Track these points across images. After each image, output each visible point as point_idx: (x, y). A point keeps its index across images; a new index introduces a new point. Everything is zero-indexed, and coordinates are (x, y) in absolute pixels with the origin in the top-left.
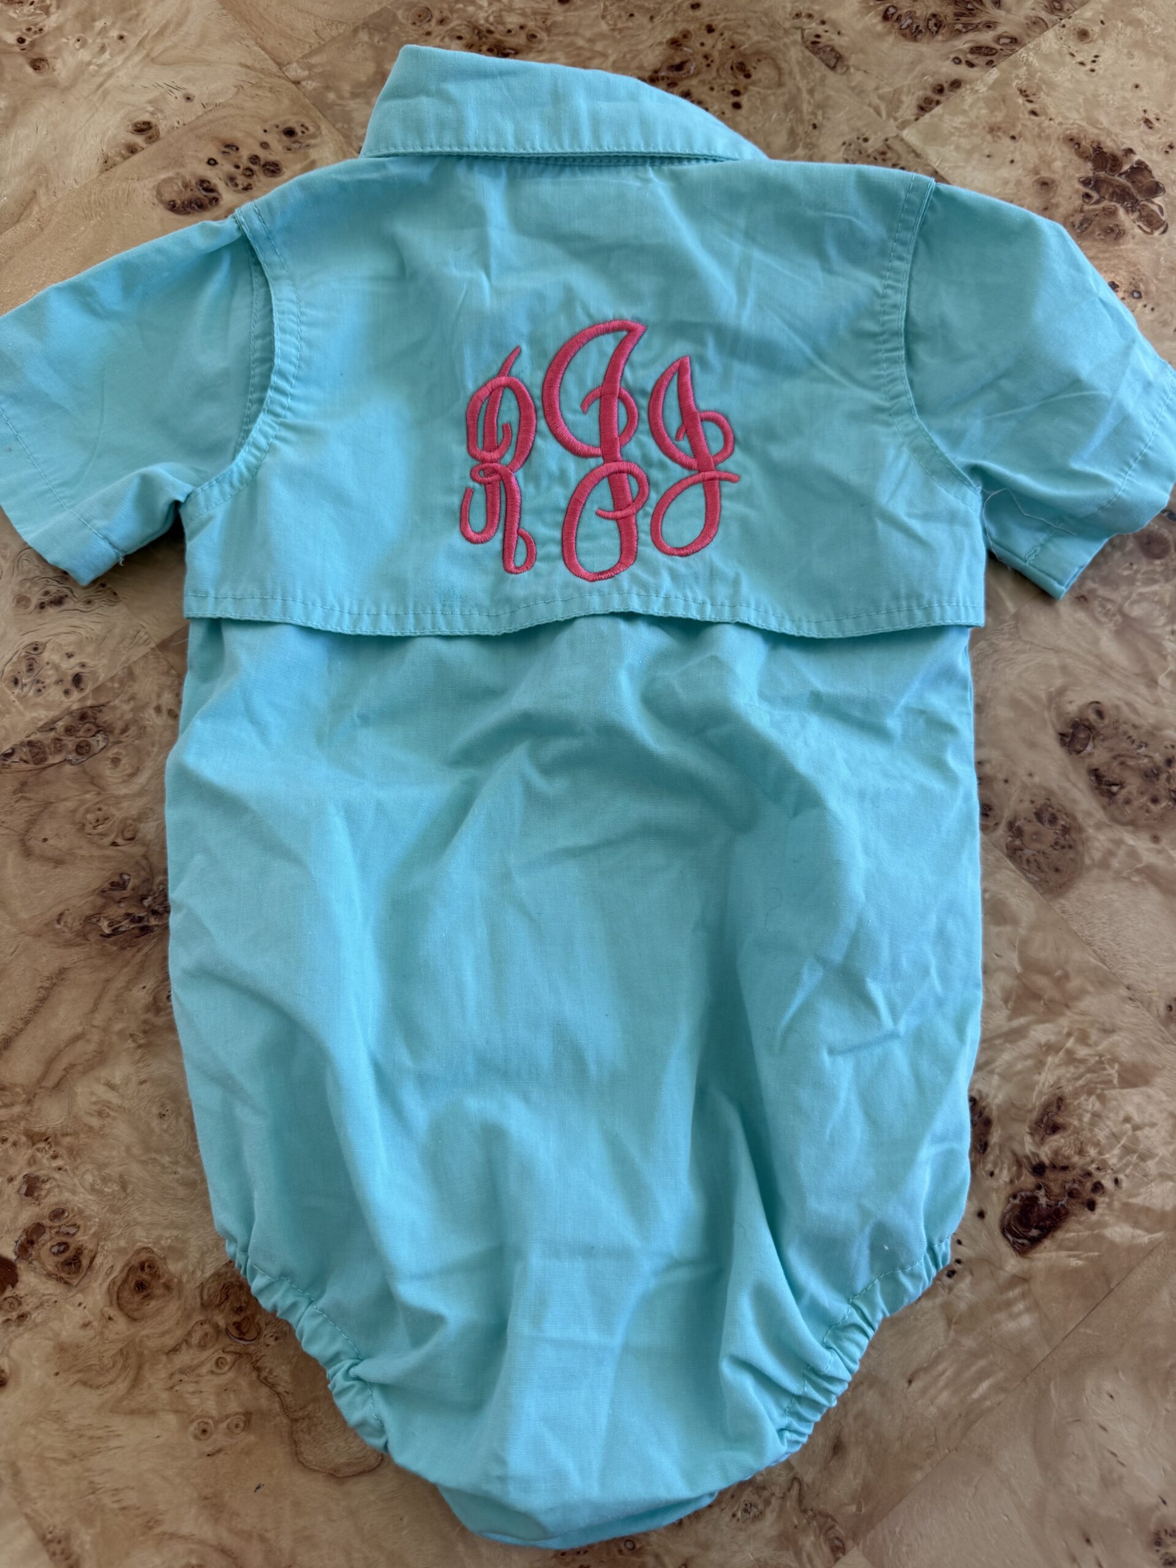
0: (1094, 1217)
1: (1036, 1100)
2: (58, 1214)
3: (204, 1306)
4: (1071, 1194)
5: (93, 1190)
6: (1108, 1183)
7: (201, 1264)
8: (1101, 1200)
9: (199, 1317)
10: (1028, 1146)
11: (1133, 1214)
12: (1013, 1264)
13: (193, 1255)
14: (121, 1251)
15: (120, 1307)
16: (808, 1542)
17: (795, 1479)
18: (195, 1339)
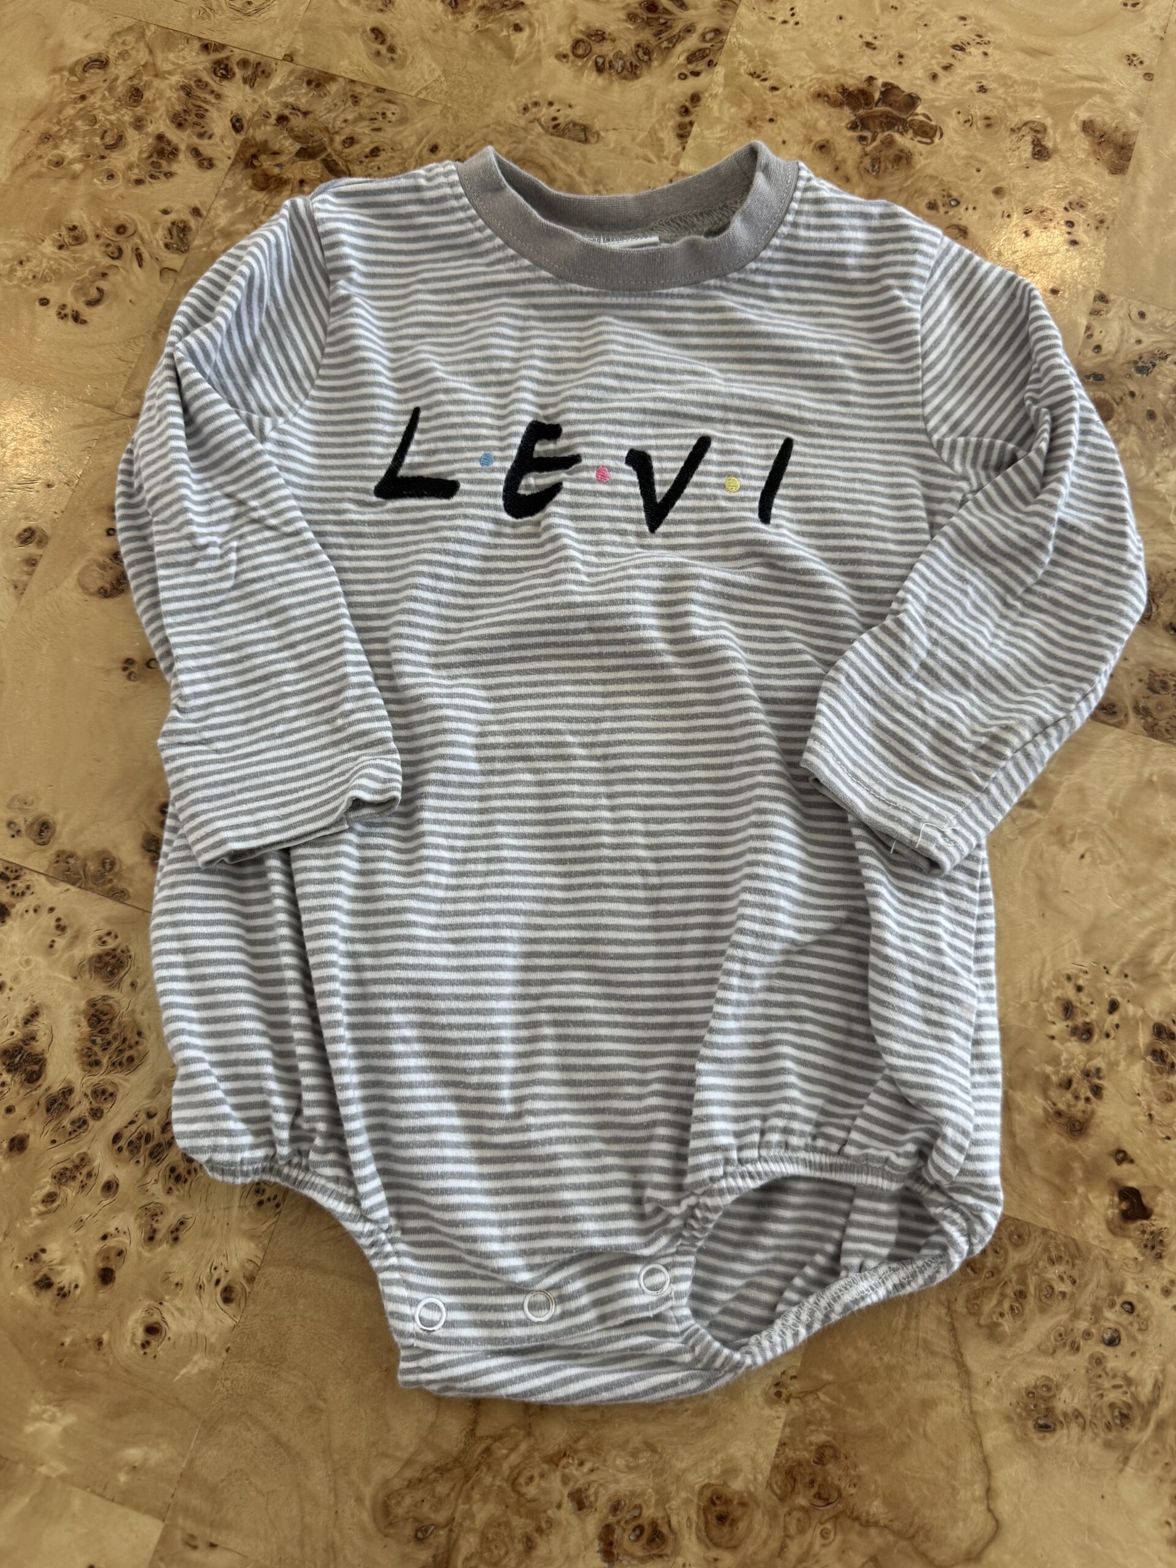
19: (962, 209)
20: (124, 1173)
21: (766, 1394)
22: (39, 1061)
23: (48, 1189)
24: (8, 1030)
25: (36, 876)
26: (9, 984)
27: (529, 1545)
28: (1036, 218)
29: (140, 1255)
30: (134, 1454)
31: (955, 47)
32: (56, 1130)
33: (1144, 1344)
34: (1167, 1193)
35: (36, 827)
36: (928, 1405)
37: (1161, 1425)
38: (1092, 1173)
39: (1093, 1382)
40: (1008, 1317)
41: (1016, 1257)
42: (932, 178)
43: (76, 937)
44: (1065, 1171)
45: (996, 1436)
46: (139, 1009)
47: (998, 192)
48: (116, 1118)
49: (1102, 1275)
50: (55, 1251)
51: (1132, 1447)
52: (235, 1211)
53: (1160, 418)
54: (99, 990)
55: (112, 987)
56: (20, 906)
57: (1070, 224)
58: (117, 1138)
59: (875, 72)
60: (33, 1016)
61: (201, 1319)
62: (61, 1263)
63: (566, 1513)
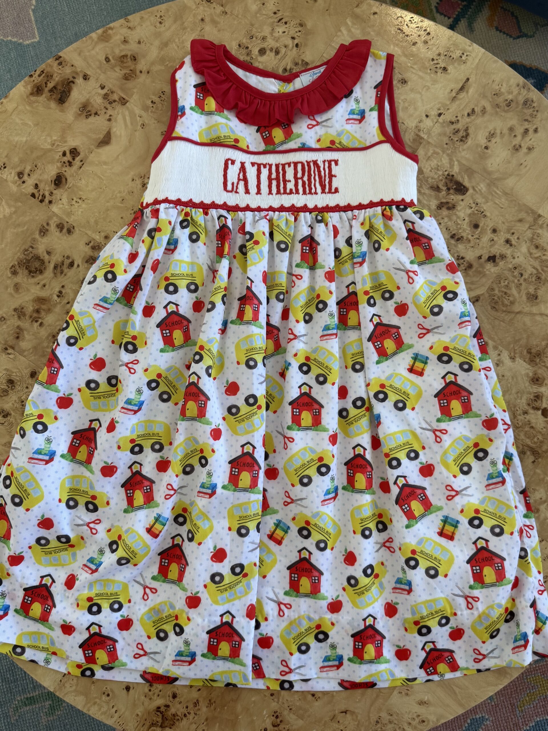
0: (455, 175)
1: (433, 193)
2: (529, 405)
3: (537, 365)
4: (451, 180)
5: (521, 399)
6: (446, 173)
7: (528, 369)
8: (451, 174)
9: (539, 365)
10: (444, 193)
11: (452, 166)
12: (471, 191)
13: (527, 371)
14: (532, 388)
15: (543, 383)
16: (540, 222)
17: (529, 228)
18: (543, 364)
21: (512, 362)
27: (532, 427)
31: (143, 186)
33: (524, 268)
34: (491, 249)
36: (524, 324)
37: (543, 270)
38: (482, 266)
39: (530, 283)
40: (510, 298)
41: (496, 292)
44: (480, 273)
45: (535, 310)
49: (506, 272)
63: (528, 417)
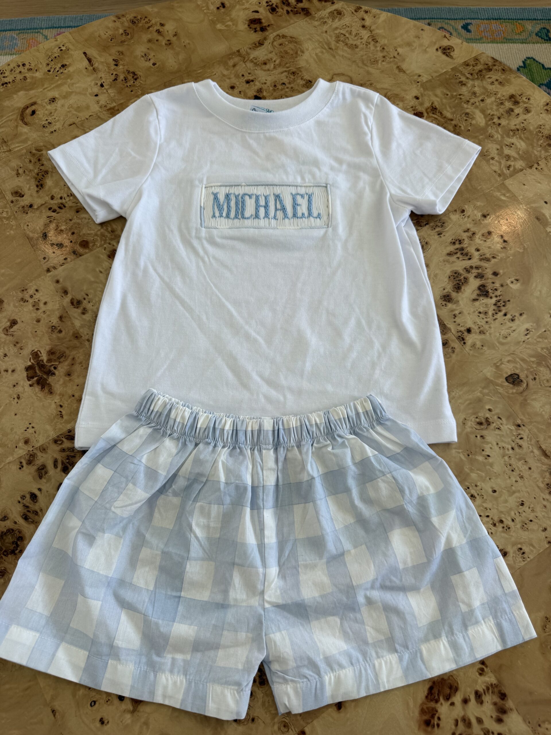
19: (53, 324)
20: (472, 250)
22: (479, 288)
23: (493, 261)
24: (483, 301)
25: (454, 333)
26: (477, 312)
28: (38, 305)
29: (479, 232)
30: (503, 198)
32: (484, 271)
33: (278, 80)
35: (447, 346)
42: (50, 339)
43: (452, 311)
46: (446, 283)
47: (38, 321)
48: (468, 263)
50: (499, 246)
51: (297, 68)
52: (450, 226)
53: (72, 231)
54: (454, 295)
55: (450, 293)
56: (462, 329)
57: (31, 297)
58: (470, 259)
59: (28, 385)
60: (475, 300)
61: (472, 211)
62: (498, 243)
